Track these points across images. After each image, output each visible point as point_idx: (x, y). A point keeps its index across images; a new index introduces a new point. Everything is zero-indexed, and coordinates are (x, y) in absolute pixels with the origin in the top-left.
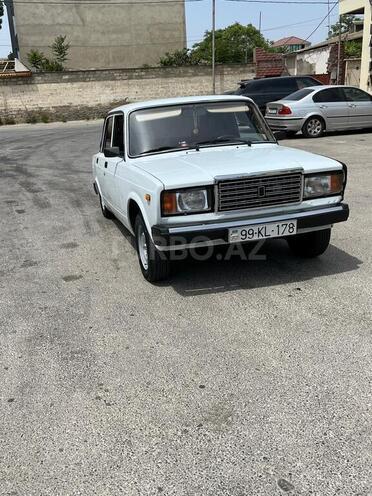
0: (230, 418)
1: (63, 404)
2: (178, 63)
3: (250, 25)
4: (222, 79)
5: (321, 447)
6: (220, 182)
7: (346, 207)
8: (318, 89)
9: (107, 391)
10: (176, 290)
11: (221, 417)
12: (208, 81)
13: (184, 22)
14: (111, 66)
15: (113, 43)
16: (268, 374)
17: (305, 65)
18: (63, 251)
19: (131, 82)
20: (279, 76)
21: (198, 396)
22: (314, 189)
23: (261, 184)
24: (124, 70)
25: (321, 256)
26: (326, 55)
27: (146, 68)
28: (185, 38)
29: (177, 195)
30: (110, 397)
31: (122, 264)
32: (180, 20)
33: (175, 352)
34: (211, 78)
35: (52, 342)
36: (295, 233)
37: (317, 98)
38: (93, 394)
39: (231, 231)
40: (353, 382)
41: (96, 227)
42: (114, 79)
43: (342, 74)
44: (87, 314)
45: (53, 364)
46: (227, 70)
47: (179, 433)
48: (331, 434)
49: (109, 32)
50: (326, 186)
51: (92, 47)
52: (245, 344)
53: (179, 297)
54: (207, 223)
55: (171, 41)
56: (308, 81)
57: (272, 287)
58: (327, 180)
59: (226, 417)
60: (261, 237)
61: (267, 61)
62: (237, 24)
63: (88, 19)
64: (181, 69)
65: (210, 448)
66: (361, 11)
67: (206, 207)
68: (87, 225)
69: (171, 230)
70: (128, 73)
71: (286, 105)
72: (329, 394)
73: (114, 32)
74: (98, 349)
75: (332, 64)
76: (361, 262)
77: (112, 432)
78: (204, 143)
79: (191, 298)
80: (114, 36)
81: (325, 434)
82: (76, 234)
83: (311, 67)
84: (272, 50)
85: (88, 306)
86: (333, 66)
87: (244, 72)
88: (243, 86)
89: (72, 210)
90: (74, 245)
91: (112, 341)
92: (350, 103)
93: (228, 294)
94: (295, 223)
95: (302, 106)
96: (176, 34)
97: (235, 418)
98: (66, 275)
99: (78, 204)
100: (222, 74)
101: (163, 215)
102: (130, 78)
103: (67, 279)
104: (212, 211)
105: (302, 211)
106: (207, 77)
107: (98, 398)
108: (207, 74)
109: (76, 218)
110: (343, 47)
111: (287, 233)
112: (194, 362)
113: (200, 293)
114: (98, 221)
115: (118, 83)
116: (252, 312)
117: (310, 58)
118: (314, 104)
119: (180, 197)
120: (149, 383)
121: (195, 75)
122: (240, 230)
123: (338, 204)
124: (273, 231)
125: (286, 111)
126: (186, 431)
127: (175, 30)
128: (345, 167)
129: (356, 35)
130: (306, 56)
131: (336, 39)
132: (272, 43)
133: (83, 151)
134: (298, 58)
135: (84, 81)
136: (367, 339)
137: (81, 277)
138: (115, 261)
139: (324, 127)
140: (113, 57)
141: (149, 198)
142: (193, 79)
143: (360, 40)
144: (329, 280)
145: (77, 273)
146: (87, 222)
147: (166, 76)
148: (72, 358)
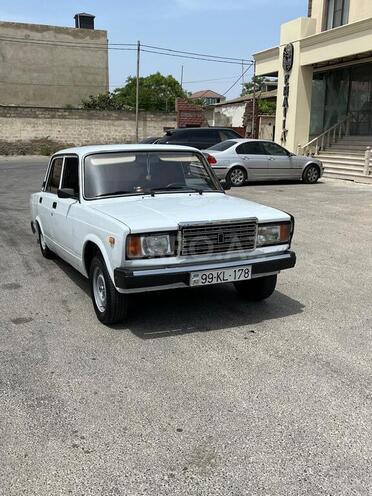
0: (213, 461)
1: (39, 454)
2: (102, 106)
3: (170, 76)
4: (145, 125)
5: (305, 484)
6: (183, 228)
7: (293, 255)
8: (240, 142)
9: (83, 438)
10: (134, 332)
11: (203, 459)
12: (132, 126)
13: (107, 68)
14: (31, 103)
15: (34, 82)
16: (240, 415)
17: (223, 117)
18: (7, 291)
19: (54, 121)
20: (199, 126)
21: (178, 439)
22: (266, 238)
23: (220, 231)
24: (47, 109)
25: (268, 300)
26: (242, 110)
27: (69, 108)
28: (108, 82)
29: (142, 239)
30: (88, 444)
31: (72, 306)
32: (102, 65)
33: (146, 397)
34: (134, 123)
35: (13, 388)
36: (249, 278)
37: (240, 150)
38: (69, 442)
39: (192, 275)
40: (319, 420)
41: (37, 267)
42: (36, 117)
43: (257, 129)
44: (46, 358)
45: (19, 412)
46: (150, 116)
47: (166, 478)
48: (310, 471)
49: (30, 70)
50: (276, 234)
51: (12, 83)
52: (212, 386)
53: (138, 340)
54: (169, 266)
55: (94, 84)
56: (230, 133)
57: (228, 330)
58: (277, 230)
59: (209, 460)
60: (219, 281)
61: (188, 111)
62: (159, 74)
63: (9, 56)
64: (105, 113)
65: (199, 491)
66: (275, 74)
67: (169, 250)
68: (27, 265)
69: (136, 273)
70: (51, 112)
71: (211, 155)
72: (301, 432)
73: (35, 71)
74: (65, 395)
75: (247, 118)
76: (304, 307)
77: (96, 480)
78: (159, 190)
79: (150, 341)
80: (35, 75)
81: (305, 471)
82: (17, 274)
83: (228, 120)
84: (190, 101)
85: (45, 350)
86: (248, 120)
87: (166, 120)
88: (169, 134)
89: (7, 248)
90: (17, 286)
91: (77, 386)
92: (269, 156)
93: (187, 337)
94: (250, 268)
95: (226, 157)
96: (99, 78)
97: (218, 460)
98: (15, 317)
99: (12, 243)
100: (145, 120)
101: (127, 259)
102: (53, 117)
103: (17, 321)
104: (176, 255)
105: (255, 257)
106: (130, 122)
107: (75, 446)
108: (130, 119)
109: (13, 257)
110: (257, 104)
111: (242, 278)
112: (166, 405)
113: (159, 336)
114: (38, 261)
115: (40, 121)
116: (214, 354)
117: (227, 112)
118: (237, 155)
119: (145, 240)
120: (125, 429)
121: (118, 119)
122: (200, 274)
123: (286, 252)
124: (231, 276)
125: (212, 160)
126: (172, 476)
127: (97, 74)
128: (292, 218)
129: (268, 94)
130: (224, 109)
131: (251, 96)
132: (190, 94)
133: (7, 187)
134: (216, 110)
135: (5, 116)
136: (323, 379)
137: (31, 319)
138: (64, 302)
139: (246, 177)
140: (34, 94)
141: (112, 242)
142: (117, 123)
143: (274, 99)
144: (278, 322)
145: (26, 315)
146: (26, 263)
147: (90, 118)
148: (39, 405)
